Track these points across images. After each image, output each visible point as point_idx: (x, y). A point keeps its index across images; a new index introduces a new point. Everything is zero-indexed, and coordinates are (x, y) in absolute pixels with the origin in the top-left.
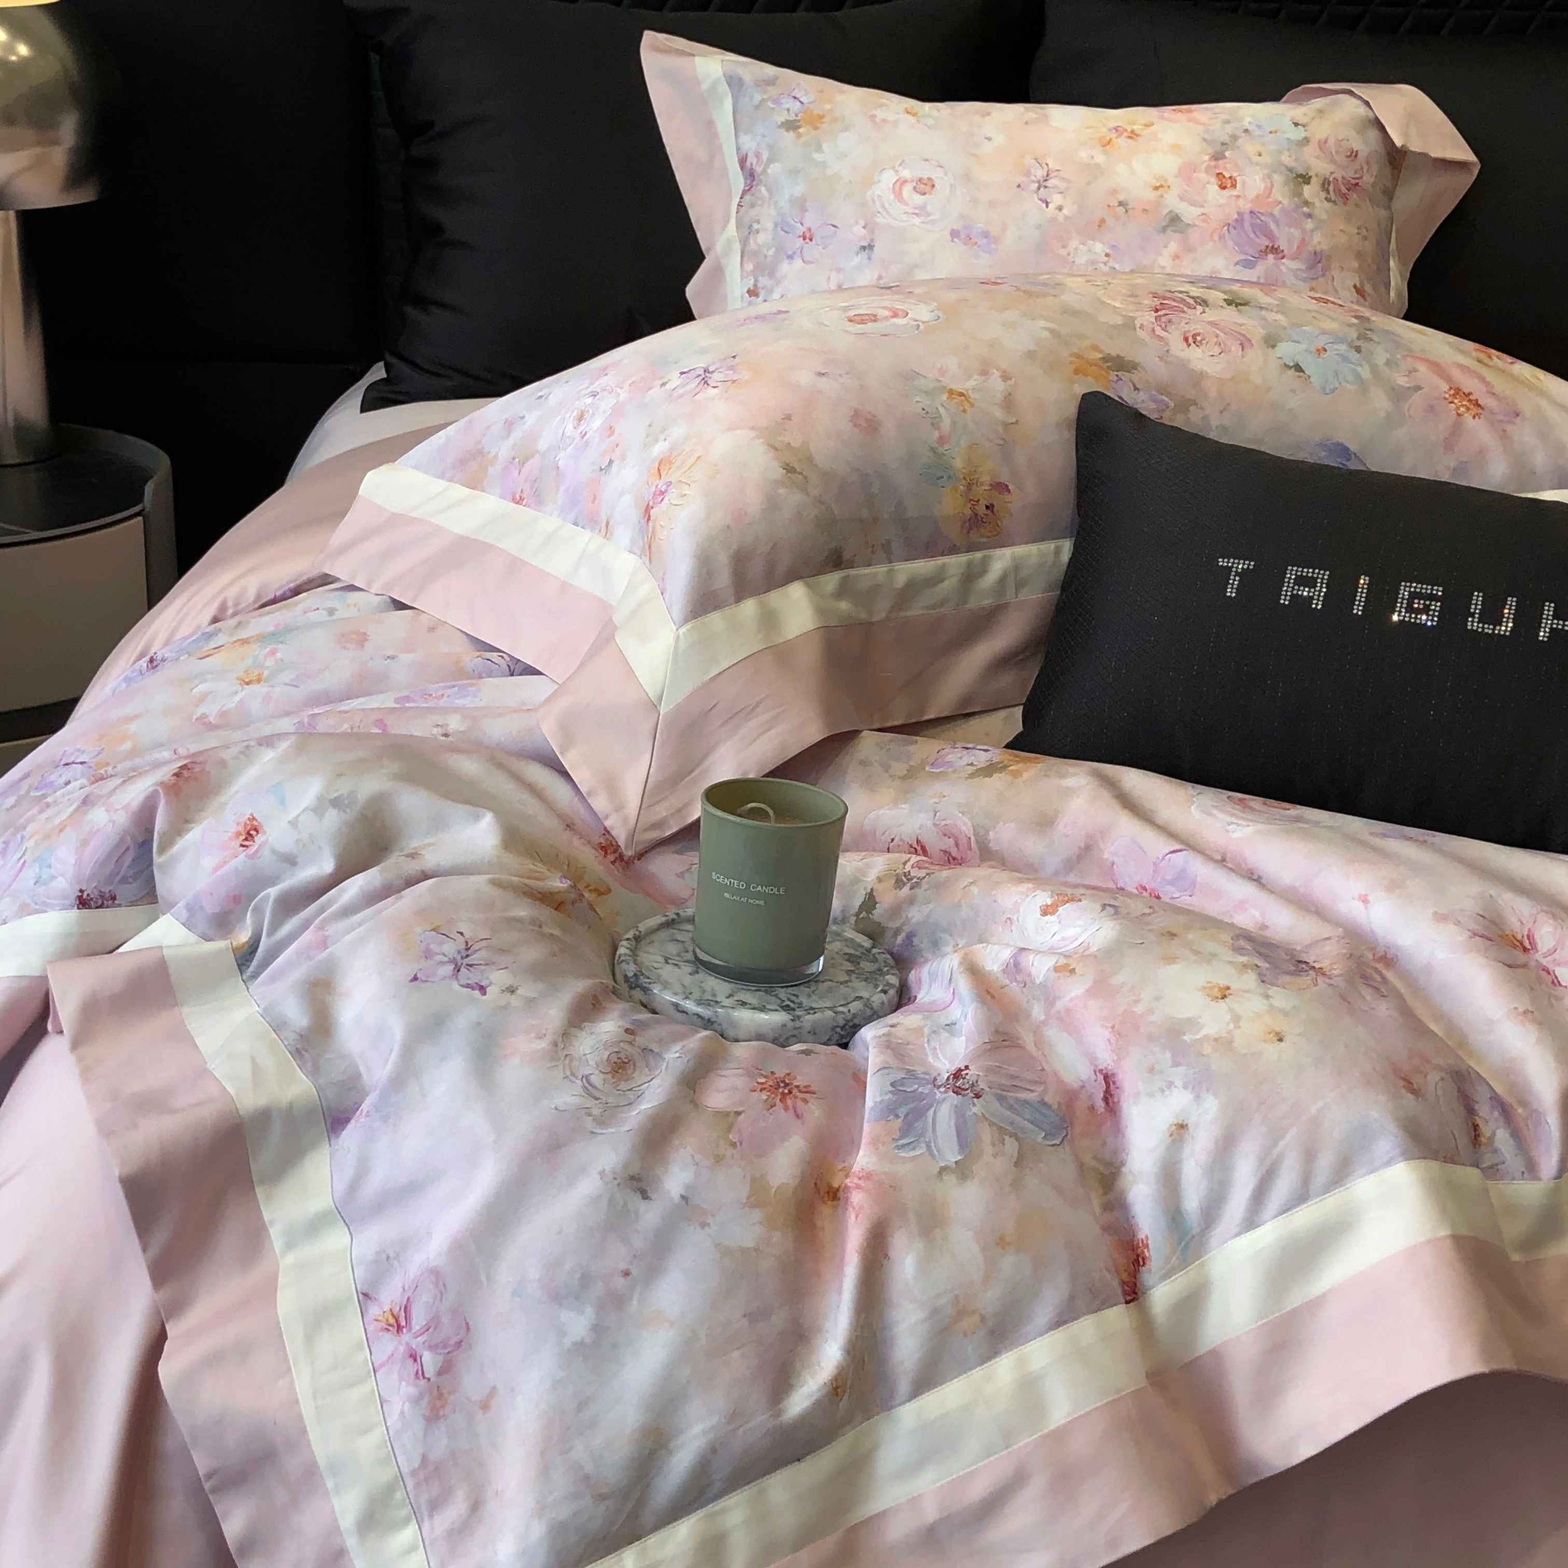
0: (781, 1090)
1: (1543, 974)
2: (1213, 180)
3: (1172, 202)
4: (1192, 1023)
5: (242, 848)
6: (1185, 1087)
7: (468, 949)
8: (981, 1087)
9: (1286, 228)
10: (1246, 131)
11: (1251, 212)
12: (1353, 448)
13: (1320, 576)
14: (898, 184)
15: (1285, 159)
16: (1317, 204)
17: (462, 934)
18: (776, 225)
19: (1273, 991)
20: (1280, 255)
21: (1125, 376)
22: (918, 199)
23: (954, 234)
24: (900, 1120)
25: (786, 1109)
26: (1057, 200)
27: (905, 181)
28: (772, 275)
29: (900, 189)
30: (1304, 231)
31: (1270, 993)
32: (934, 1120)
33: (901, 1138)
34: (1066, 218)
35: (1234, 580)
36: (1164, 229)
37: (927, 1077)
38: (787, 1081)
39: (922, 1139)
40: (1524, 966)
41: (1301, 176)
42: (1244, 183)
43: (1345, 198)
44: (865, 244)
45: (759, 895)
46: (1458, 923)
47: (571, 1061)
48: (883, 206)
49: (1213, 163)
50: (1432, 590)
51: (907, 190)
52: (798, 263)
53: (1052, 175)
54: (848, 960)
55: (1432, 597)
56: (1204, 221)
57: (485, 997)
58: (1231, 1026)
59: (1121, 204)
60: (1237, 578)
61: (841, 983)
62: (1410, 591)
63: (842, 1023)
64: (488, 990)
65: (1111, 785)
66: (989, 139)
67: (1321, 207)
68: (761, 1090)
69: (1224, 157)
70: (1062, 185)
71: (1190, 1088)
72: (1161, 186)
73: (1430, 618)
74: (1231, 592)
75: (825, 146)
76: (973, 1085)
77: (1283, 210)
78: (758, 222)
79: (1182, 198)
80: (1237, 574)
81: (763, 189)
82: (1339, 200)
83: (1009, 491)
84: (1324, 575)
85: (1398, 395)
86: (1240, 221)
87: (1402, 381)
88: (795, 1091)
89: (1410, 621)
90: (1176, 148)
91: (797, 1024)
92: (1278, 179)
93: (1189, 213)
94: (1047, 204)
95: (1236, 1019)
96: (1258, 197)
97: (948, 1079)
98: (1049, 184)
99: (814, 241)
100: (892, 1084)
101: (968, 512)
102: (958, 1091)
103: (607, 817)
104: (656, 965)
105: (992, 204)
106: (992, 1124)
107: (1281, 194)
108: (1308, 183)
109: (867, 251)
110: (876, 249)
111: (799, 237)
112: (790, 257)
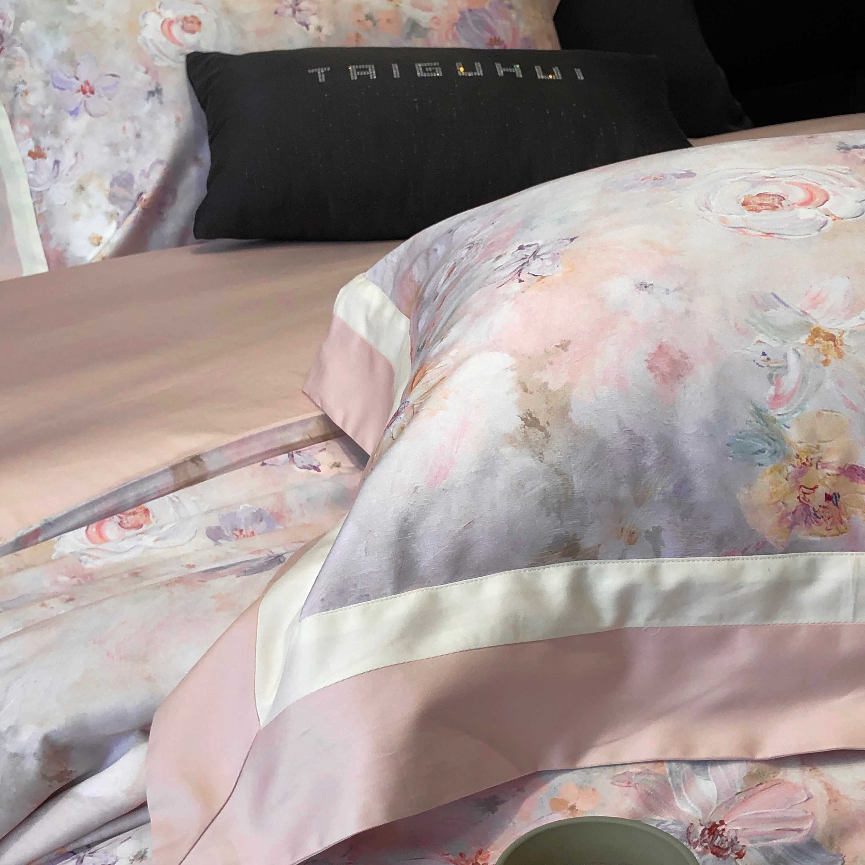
3: (407, 10)
9: (499, 20)
14: (166, 26)
18: (47, 83)
20: (503, 45)
26: (314, 21)
27: (171, 23)
28: (55, 132)
29: (169, 30)
30: (511, 20)
34: (328, 37)
36: (409, 37)
44: (153, 89)
51: (176, 30)
52: (84, 119)
56: (437, 24)
59: (369, 17)
70: (313, 7)
77: (491, 5)
78: (24, 83)
79: (414, 5)
81: (19, 49)
86: (463, 18)
93: (424, 18)
94: (307, 26)
99: (96, 92)
109: (156, 95)
110: (164, 92)
111: (79, 91)
112: (74, 113)
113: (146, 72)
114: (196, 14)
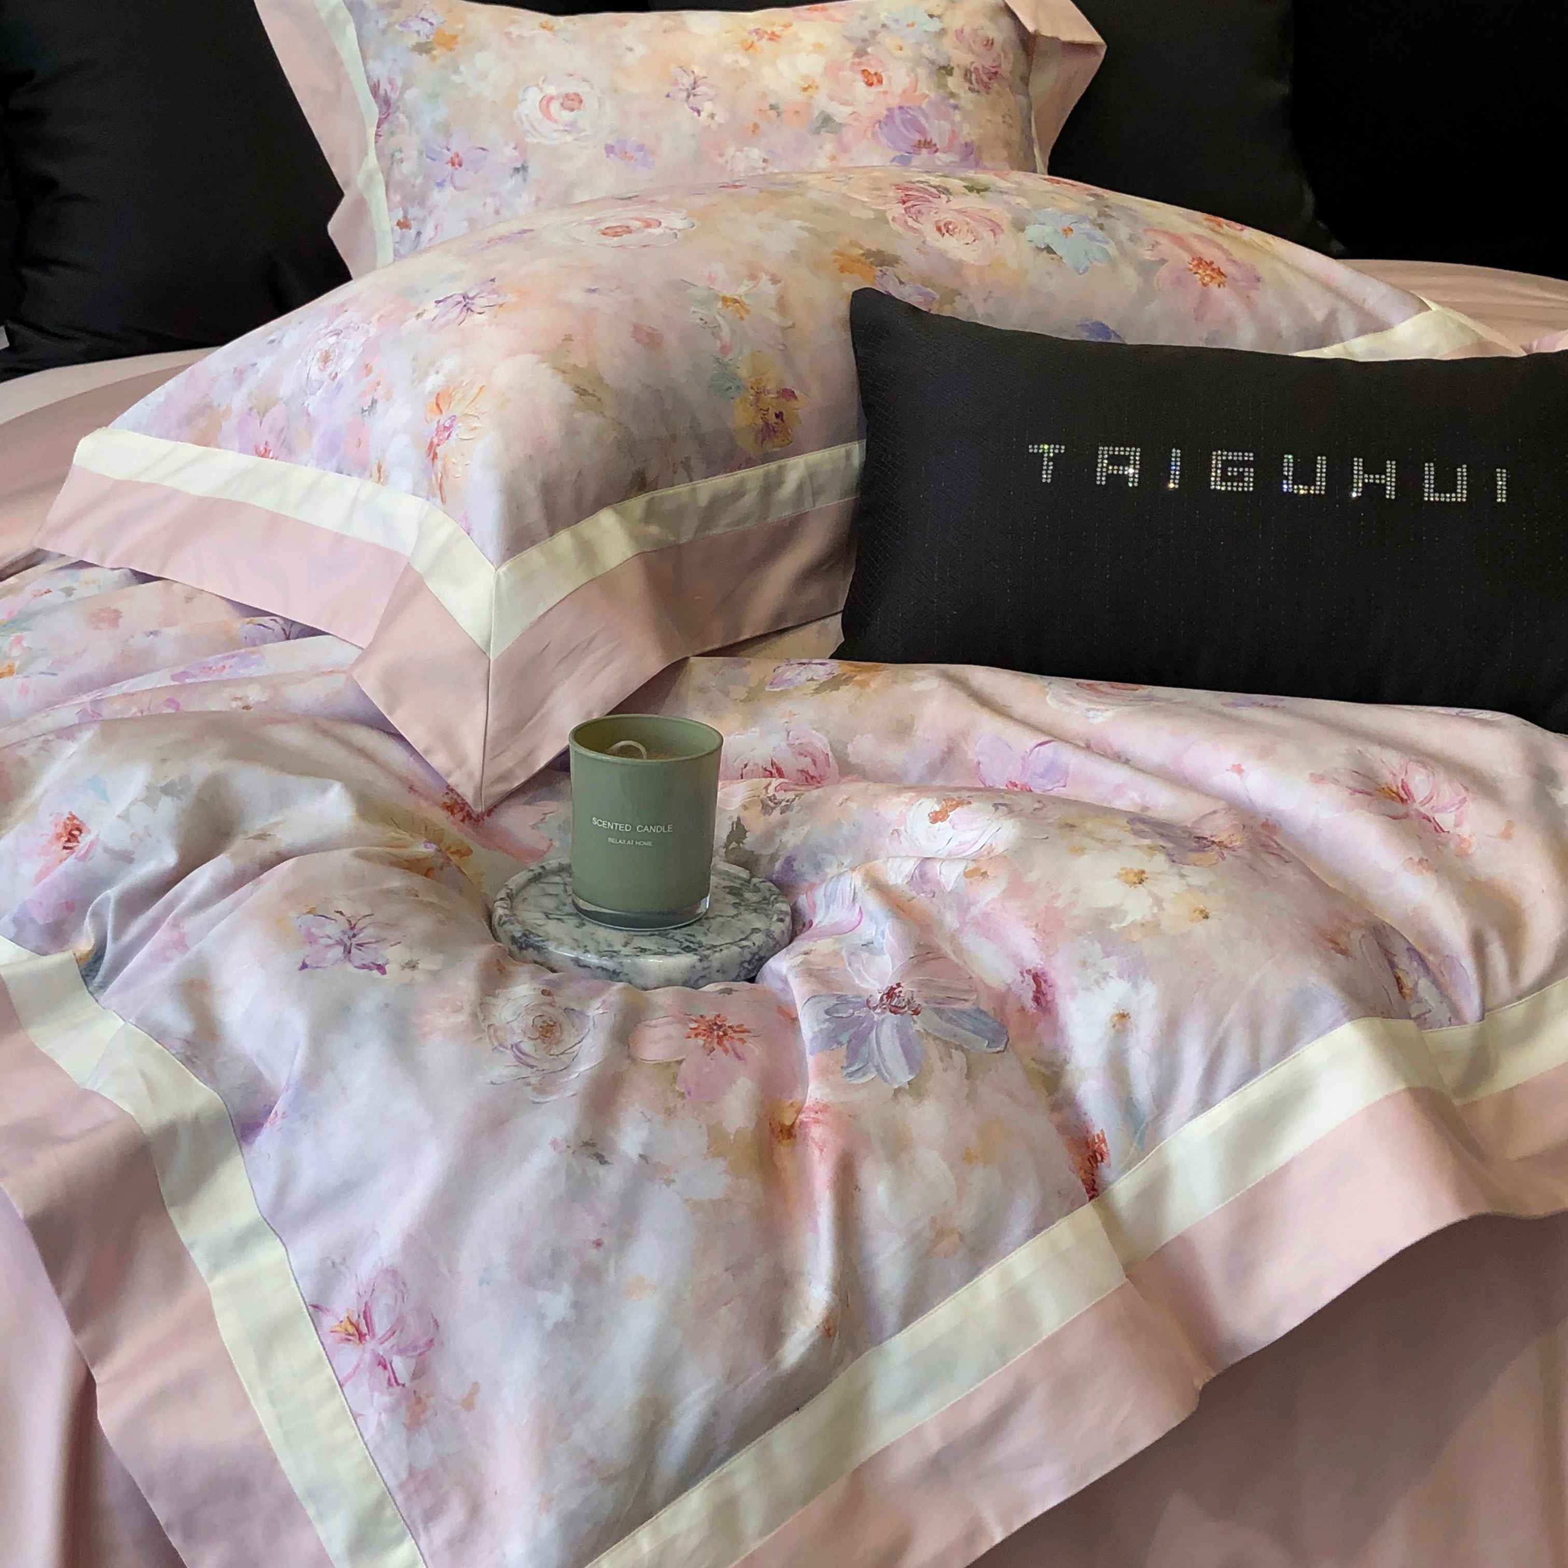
0: (715, 1033)
1: (1425, 821)
2: (860, 77)
3: (822, 102)
4: (1114, 912)
5: (65, 851)
6: (1120, 976)
7: (352, 928)
8: (917, 1003)
9: (936, 122)
10: (884, 26)
11: (901, 108)
12: (1112, 327)
13: (1132, 453)
14: (545, 102)
15: (927, 52)
16: (962, 95)
17: (341, 913)
18: (421, 153)
19: (1186, 870)
20: (934, 149)
21: (889, 270)
22: (566, 116)
23: (610, 149)
24: (845, 1046)
25: (726, 1051)
26: (707, 107)
27: (551, 99)
28: (422, 203)
29: (548, 107)
30: (953, 123)
31: (1184, 872)
32: (878, 1042)
33: (849, 1066)
34: (720, 125)
35: (1048, 465)
36: (817, 131)
37: (859, 1000)
38: (719, 1023)
39: (870, 1064)
40: (1406, 816)
41: (944, 68)
42: (889, 78)
43: (987, 87)
44: (519, 166)
45: (646, 837)
46: (1336, 782)
47: (495, 1031)
48: (533, 126)
49: (857, 60)
50: (1243, 456)
51: (555, 107)
52: (449, 190)
53: (699, 82)
54: (729, 893)
55: (1244, 464)
56: (856, 120)
57: (385, 977)
58: (1155, 910)
59: (772, 107)
60: (1051, 463)
61: (733, 917)
62: (1222, 460)
63: (748, 957)
64: (387, 967)
65: (962, 684)
66: (631, 50)
67: (966, 98)
68: (696, 1035)
69: (866, 53)
70: (712, 92)
71: (1126, 977)
72: (809, 87)
73: (1246, 484)
74: (1046, 477)
75: (462, 68)
76: (909, 1002)
77: (931, 103)
78: (401, 151)
79: (832, 98)
80: (1049, 459)
81: (402, 117)
82: (981, 88)
83: (796, 398)
84: (1135, 452)
85: (1146, 270)
86: (890, 116)
87: (1148, 255)
88: (730, 1031)
89: (1232, 490)
90: (818, 47)
91: (706, 964)
92: (922, 72)
93: (840, 113)
94: (699, 112)
95: (1158, 902)
96: (904, 92)
97: (882, 999)
98: (698, 90)
99: (463, 167)
100: (827, 1012)
101: (760, 422)
102: (895, 1010)
103: (449, 775)
104: (539, 922)
105: (644, 115)
106: (936, 1038)
107: (927, 88)
108: (951, 74)
109: (521, 173)
110: (530, 170)
111: (447, 163)
112: (440, 185)
113: (515, 148)
114: (579, 91)
